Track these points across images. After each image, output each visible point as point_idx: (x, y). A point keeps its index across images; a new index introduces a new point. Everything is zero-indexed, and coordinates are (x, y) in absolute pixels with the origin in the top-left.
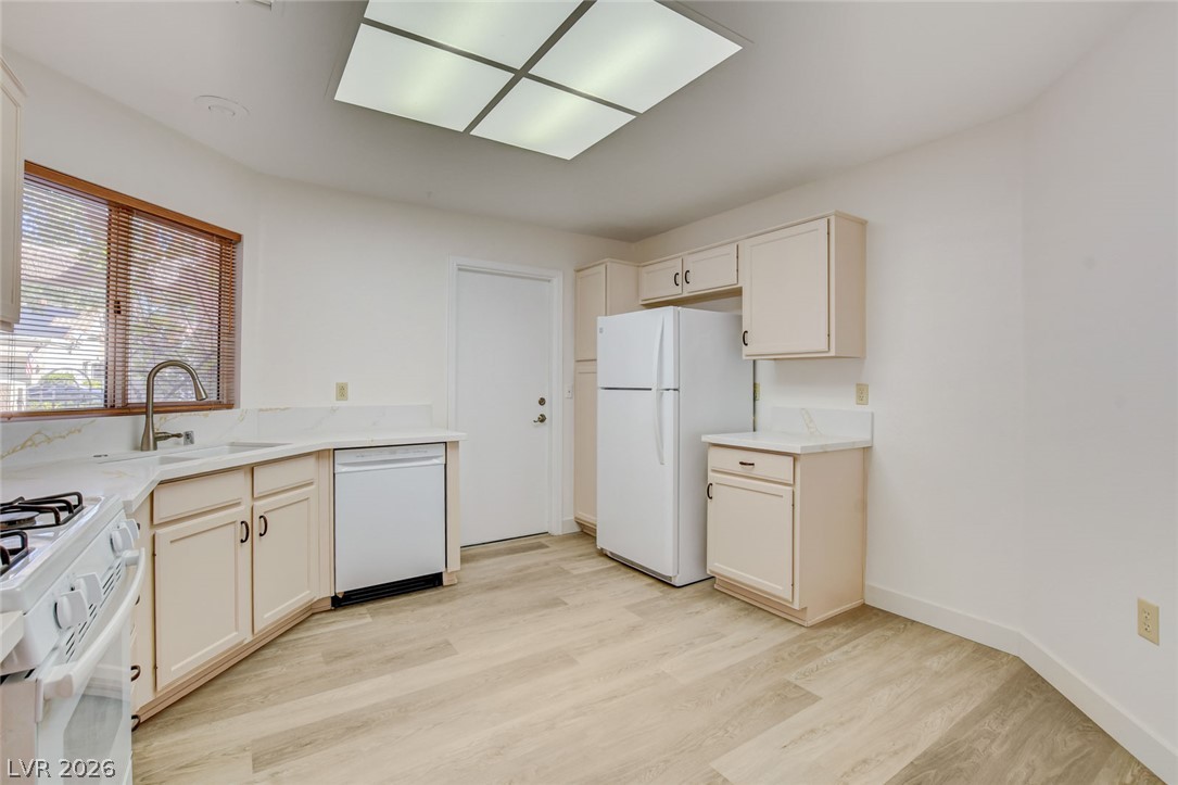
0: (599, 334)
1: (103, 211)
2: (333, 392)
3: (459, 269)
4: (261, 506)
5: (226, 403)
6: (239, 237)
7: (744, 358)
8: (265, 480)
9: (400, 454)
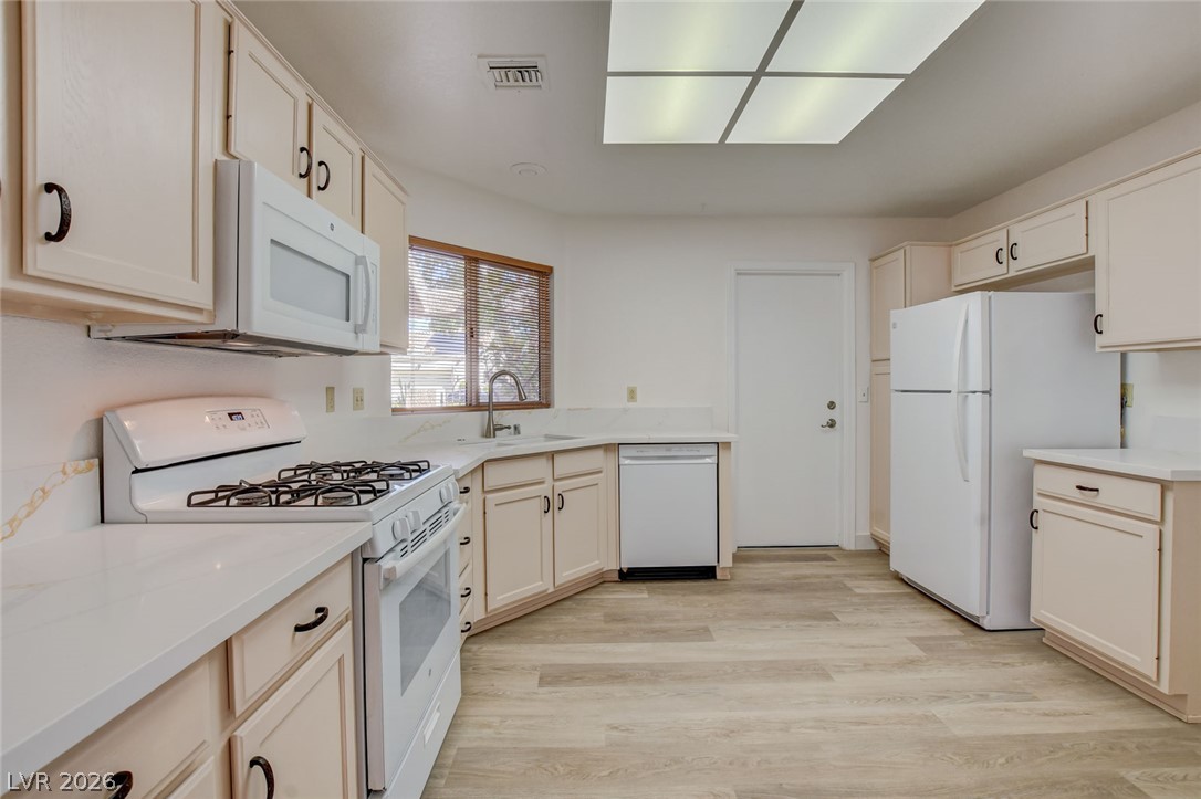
0: (892, 329)
1: (461, 263)
2: (625, 394)
3: (738, 274)
4: (560, 486)
5: (545, 403)
6: (551, 269)
7: (1098, 350)
8: (564, 465)
9: (675, 451)
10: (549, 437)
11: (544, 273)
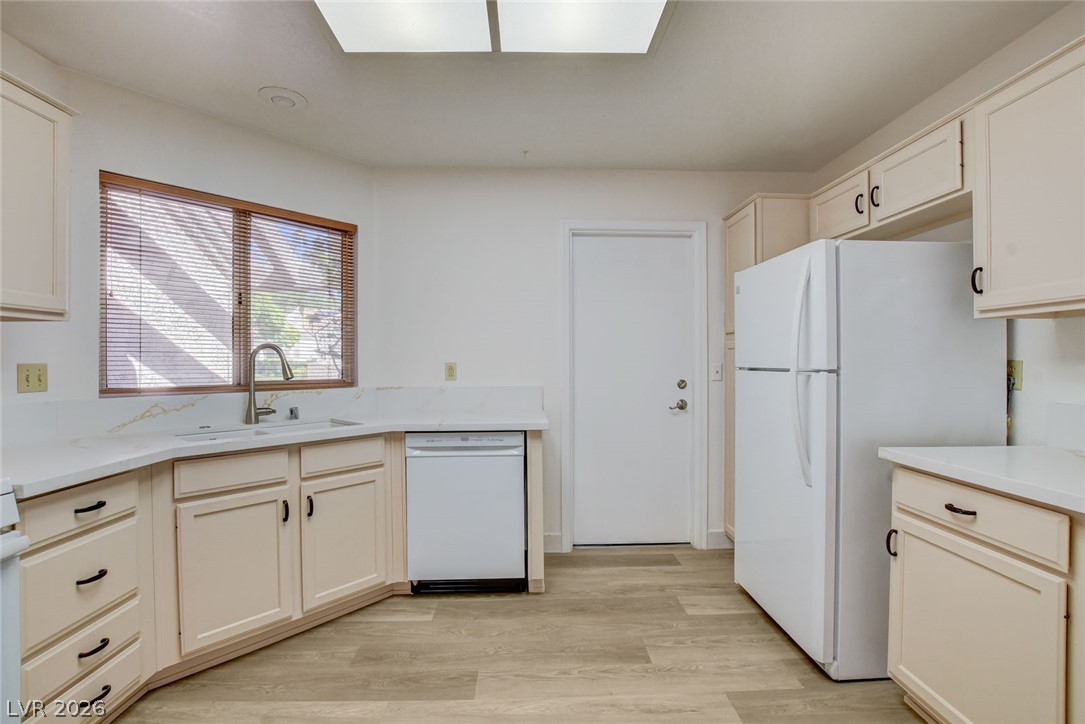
0: (736, 295)
1: (226, 217)
2: (443, 370)
3: (573, 235)
4: (310, 487)
5: (348, 382)
6: (355, 227)
7: (977, 315)
8: (313, 460)
9: (472, 442)
10: (335, 422)
11: (347, 232)
